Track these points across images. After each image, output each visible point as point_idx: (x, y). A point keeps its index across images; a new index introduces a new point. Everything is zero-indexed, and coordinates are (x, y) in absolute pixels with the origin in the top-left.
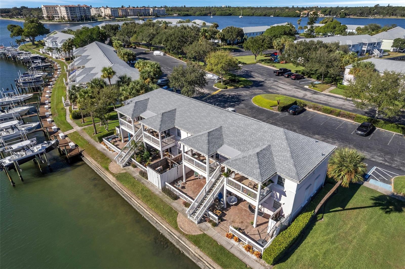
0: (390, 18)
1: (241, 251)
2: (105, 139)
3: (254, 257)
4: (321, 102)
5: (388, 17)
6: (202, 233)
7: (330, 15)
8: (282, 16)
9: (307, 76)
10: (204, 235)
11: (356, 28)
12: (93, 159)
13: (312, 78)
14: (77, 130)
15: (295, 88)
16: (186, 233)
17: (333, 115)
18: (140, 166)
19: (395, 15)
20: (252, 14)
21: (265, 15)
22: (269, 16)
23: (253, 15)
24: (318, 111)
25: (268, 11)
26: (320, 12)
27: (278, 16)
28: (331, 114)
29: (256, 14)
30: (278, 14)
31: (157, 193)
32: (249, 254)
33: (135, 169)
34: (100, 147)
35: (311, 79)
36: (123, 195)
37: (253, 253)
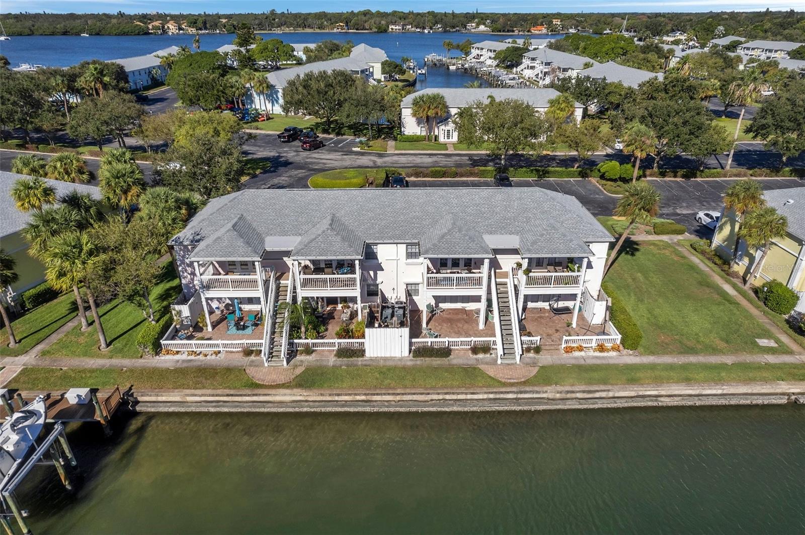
0: (303, 31)
1: (597, 357)
2: (165, 340)
3: (613, 354)
4: (406, 165)
5: (300, 30)
6: (537, 369)
7: (206, 28)
8: (109, 35)
9: (334, 133)
10: (542, 367)
11: (303, 48)
12: (185, 390)
13: (344, 134)
14: (24, 365)
15: (343, 155)
16: (523, 380)
17: (448, 177)
18: (323, 345)
19: (309, 27)
20: (27, 31)
21: (65, 33)
22: (78, 34)
23: (31, 34)
24: (424, 177)
25: (70, 24)
26: (185, 24)
27: (98, 34)
28: (446, 177)
29: (41, 31)
30: (98, 30)
31: (409, 363)
32: (605, 354)
33: (314, 355)
34: (165, 360)
35: (344, 137)
36: (343, 406)
37: (608, 350)
